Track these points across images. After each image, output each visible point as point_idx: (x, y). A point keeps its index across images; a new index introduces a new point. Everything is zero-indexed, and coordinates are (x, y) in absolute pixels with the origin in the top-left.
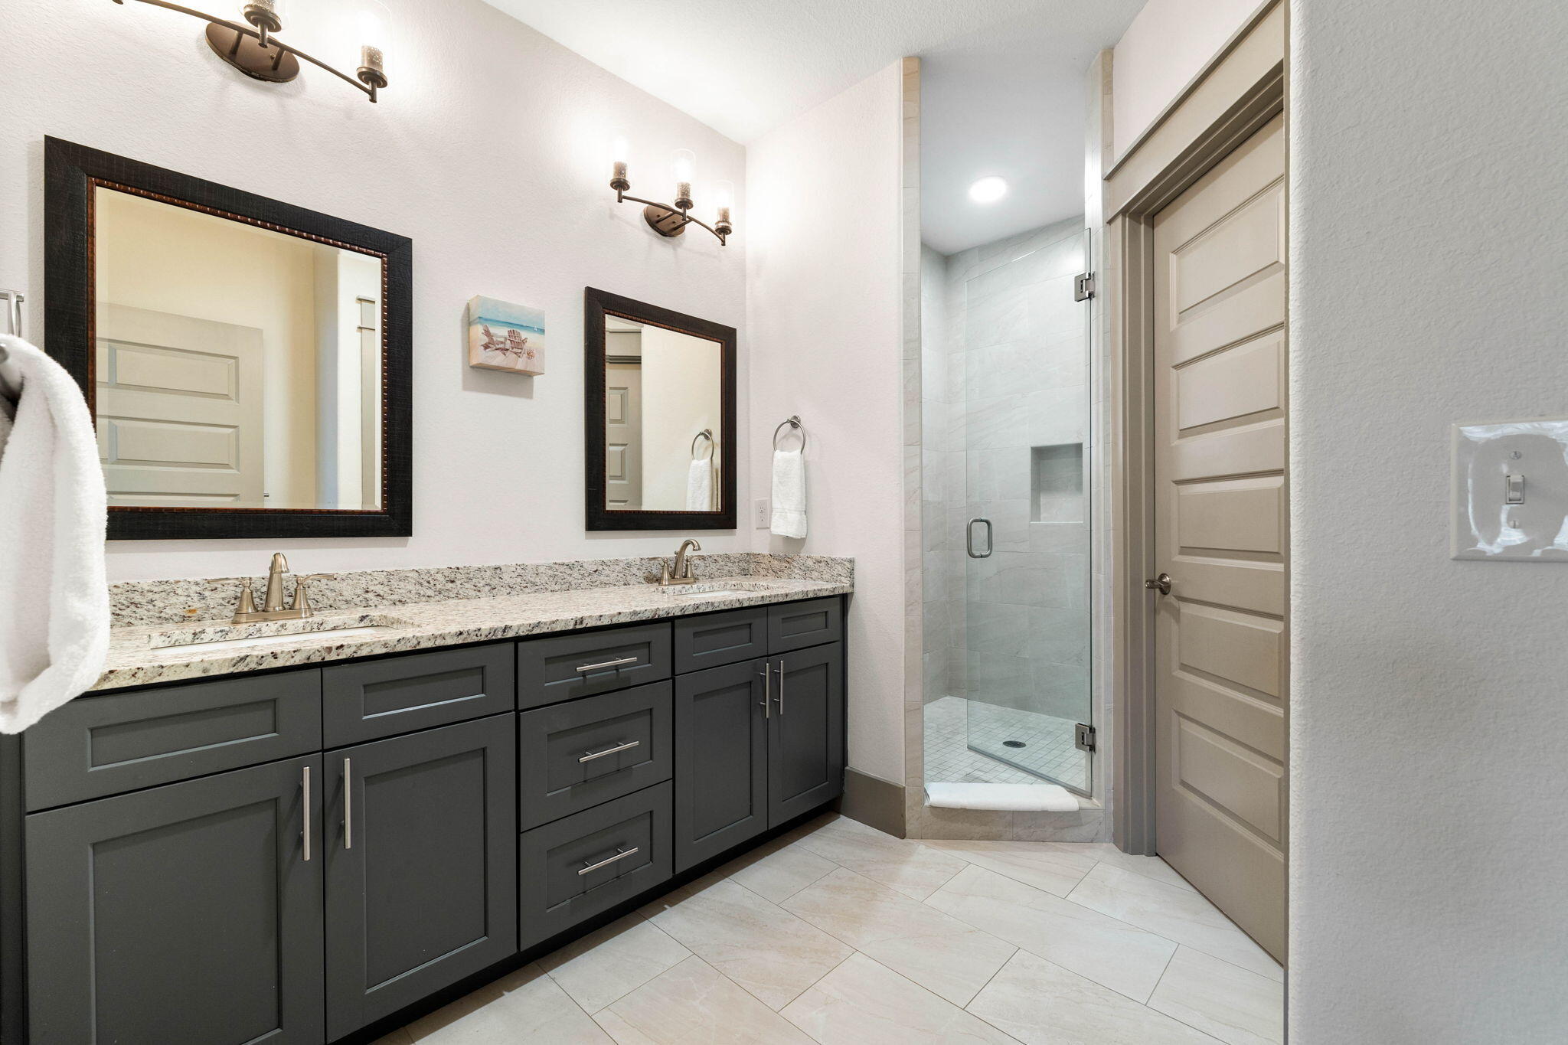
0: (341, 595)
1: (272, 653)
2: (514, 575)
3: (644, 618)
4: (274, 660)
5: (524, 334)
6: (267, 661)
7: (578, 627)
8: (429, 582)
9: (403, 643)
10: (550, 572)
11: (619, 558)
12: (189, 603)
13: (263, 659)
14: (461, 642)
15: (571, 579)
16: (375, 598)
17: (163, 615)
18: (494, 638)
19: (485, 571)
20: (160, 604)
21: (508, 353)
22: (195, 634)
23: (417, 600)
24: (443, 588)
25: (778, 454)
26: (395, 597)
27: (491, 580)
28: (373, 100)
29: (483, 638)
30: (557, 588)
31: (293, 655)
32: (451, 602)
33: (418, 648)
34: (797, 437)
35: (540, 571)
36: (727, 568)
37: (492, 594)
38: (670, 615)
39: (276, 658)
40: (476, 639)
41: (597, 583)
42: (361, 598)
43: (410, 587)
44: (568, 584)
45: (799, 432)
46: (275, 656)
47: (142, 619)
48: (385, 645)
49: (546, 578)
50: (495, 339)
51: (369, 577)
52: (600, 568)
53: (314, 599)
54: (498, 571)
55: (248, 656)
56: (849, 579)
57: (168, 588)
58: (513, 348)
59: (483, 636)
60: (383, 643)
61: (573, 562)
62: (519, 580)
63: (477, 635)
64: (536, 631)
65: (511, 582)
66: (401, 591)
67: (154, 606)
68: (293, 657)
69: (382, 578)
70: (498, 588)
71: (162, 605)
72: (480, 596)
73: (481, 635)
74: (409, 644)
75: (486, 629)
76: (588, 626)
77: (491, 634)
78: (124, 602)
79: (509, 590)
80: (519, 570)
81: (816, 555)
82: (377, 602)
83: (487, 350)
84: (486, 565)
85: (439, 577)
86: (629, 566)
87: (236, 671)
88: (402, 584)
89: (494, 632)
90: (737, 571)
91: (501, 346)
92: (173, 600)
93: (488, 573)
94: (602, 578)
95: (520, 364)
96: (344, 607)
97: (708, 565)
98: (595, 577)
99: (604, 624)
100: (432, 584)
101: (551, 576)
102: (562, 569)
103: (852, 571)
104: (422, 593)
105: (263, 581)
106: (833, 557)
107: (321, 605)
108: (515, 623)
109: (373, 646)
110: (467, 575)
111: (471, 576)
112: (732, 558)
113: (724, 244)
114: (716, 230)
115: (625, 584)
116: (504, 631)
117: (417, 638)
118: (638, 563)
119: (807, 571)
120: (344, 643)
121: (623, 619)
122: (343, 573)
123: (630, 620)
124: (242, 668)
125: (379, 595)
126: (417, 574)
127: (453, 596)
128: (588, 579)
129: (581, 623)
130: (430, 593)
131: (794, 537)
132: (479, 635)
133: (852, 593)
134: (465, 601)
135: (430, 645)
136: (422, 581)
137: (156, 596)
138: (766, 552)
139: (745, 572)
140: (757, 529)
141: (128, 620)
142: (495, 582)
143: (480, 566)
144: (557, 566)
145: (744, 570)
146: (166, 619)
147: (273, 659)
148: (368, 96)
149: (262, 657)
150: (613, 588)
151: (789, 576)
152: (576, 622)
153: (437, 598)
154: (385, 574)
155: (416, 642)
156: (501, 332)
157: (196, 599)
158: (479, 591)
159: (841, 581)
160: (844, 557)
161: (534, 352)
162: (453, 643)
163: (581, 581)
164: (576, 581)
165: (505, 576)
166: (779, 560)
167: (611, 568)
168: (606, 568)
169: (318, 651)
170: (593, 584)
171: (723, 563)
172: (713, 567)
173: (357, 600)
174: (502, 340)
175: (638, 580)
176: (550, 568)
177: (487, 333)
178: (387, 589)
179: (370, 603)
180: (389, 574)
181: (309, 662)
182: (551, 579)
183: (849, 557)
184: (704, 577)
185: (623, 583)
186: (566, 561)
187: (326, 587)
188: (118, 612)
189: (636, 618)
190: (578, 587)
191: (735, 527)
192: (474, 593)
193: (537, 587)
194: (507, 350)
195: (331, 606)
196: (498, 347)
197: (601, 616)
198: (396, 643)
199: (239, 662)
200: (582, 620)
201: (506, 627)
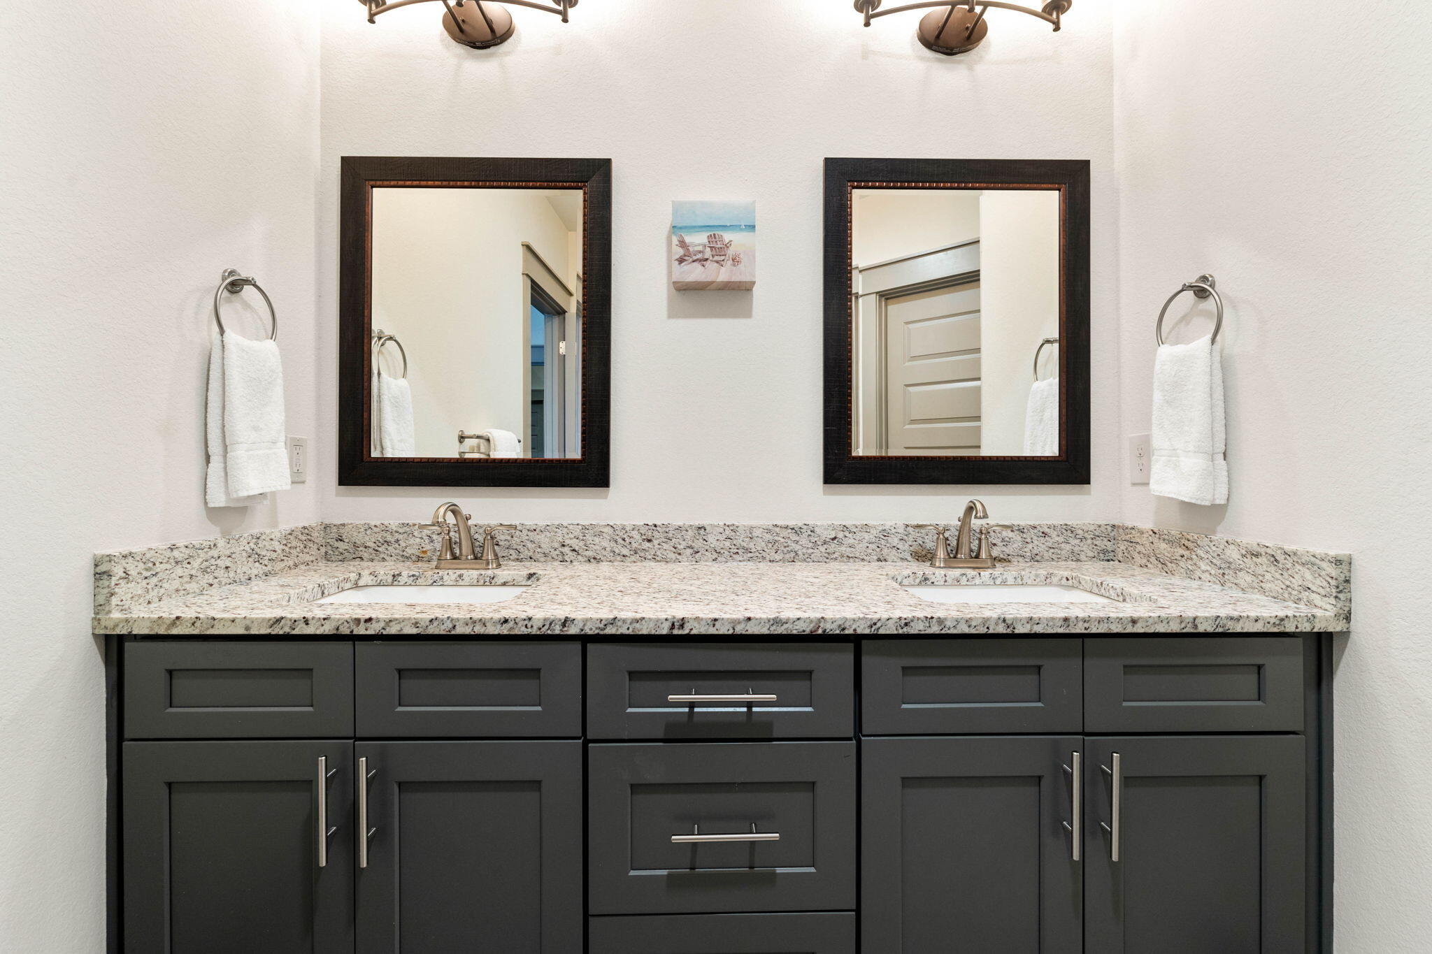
0: (540, 547)
1: (304, 618)
2: (722, 537)
3: (795, 632)
4: (306, 626)
5: (727, 236)
6: (299, 626)
7: (676, 632)
8: (624, 540)
9: (435, 623)
10: (768, 537)
11: (871, 523)
12: (423, 545)
13: (296, 623)
14: (505, 632)
15: (797, 547)
16: (571, 553)
17: (405, 553)
18: (549, 632)
19: (687, 531)
20: (403, 544)
21: (707, 264)
22: (394, 576)
23: (612, 559)
24: (639, 547)
25: (1165, 351)
26: (589, 553)
27: (693, 542)
28: (565, 20)
29: (534, 631)
30: (777, 557)
31: (323, 622)
32: (647, 563)
33: (453, 633)
34: (1207, 314)
35: (754, 534)
36: (1068, 547)
37: (693, 559)
38: (847, 632)
39: (307, 624)
40: (524, 631)
41: (835, 556)
42: (557, 552)
43: (605, 544)
44: (793, 554)
45: (1209, 304)
46: (306, 621)
47: (391, 556)
48: (416, 624)
49: (763, 543)
50: (691, 249)
51: (566, 530)
52: (840, 535)
53: (516, 549)
54: (702, 532)
55: (282, 618)
56: (1333, 601)
57: (408, 529)
58: (713, 256)
59: (535, 628)
60: (414, 621)
61: (800, 524)
62: (728, 543)
63: (526, 626)
64: (610, 630)
65: (718, 546)
66: (595, 547)
67: (399, 545)
68: (323, 625)
69: (577, 532)
70: (702, 551)
71: (404, 545)
72: (680, 559)
73: (532, 627)
74: (443, 627)
75: (539, 620)
76: (692, 632)
77: (546, 627)
78: (381, 540)
79: (715, 555)
80: (728, 532)
81: (1250, 539)
82: (572, 558)
83: (682, 264)
84: (688, 523)
85: (635, 534)
86: (885, 534)
87: (273, 633)
88: (597, 540)
89: (551, 624)
90: (1091, 554)
91: (699, 256)
92: (412, 541)
93: (690, 533)
94: (843, 548)
95: (723, 274)
96: (542, 559)
97: (1029, 540)
98: (833, 547)
99: (721, 632)
100: (627, 542)
101: (769, 542)
102: (785, 533)
103: (1343, 586)
104: (617, 551)
105: (476, 528)
106: (1289, 547)
107: (522, 556)
108: (579, 615)
109: (403, 624)
110: (666, 535)
111: (670, 535)
112: (1080, 532)
113: (1057, 29)
114: (1044, 10)
115: (879, 560)
116: (564, 624)
117: (452, 620)
118: (901, 530)
119: (1225, 573)
120: (373, 616)
121: (753, 629)
122: (542, 523)
123: (767, 632)
124: (277, 630)
125: (574, 550)
126: (612, 530)
127: (650, 557)
128: (822, 549)
129: (682, 626)
130: (625, 551)
131: (1199, 502)
132: (529, 626)
133: (1345, 635)
134: (663, 564)
135: (467, 630)
136: (617, 537)
137: (401, 537)
138: (1147, 524)
139: (1107, 556)
140: (1134, 484)
141: (382, 556)
142: (698, 544)
143: (681, 523)
144: (778, 530)
145: (1105, 552)
146: (407, 558)
147: (304, 625)
148: (560, 17)
149: (295, 621)
150: (859, 564)
151: (1189, 574)
152: (673, 625)
153: (633, 558)
154: (580, 527)
155: (451, 626)
156: (697, 240)
157: (427, 541)
158: (680, 554)
159: (1309, 603)
160: (1319, 551)
161: (741, 256)
162: (496, 633)
163: (812, 551)
164: (804, 550)
165: (711, 539)
166: (1169, 542)
167: (858, 536)
168: (850, 535)
169: (347, 621)
170: (829, 557)
171: (1061, 539)
172: (1040, 546)
173: (554, 553)
174: (700, 248)
175: (901, 556)
176: (769, 531)
177: (683, 244)
178: (581, 544)
179: (566, 558)
180: (585, 528)
181: (338, 633)
182: (770, 545)
183: (1332, 553)
184: (1021, 559)
185: (876, 558)
186: (791, 523)
187: (527, 538)
188: (377, 548)
189: (780, 630)
190: (807, 559)
191: (1086, 481)
192: (673, 556)
193: (750, 555)
194: (707, 260)
195: (531, 558)
196: (695, 258)
197: (716, 620)
198: (428, 624)
199: (275, 623)
200: (683, 623)
201: (566, 619)
